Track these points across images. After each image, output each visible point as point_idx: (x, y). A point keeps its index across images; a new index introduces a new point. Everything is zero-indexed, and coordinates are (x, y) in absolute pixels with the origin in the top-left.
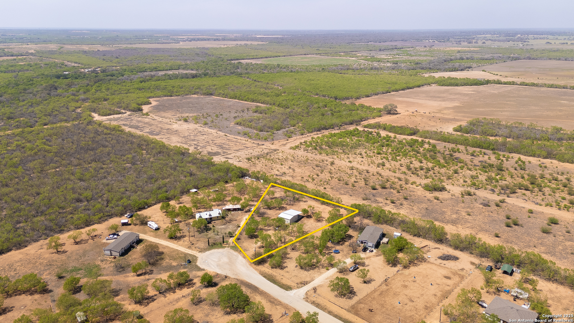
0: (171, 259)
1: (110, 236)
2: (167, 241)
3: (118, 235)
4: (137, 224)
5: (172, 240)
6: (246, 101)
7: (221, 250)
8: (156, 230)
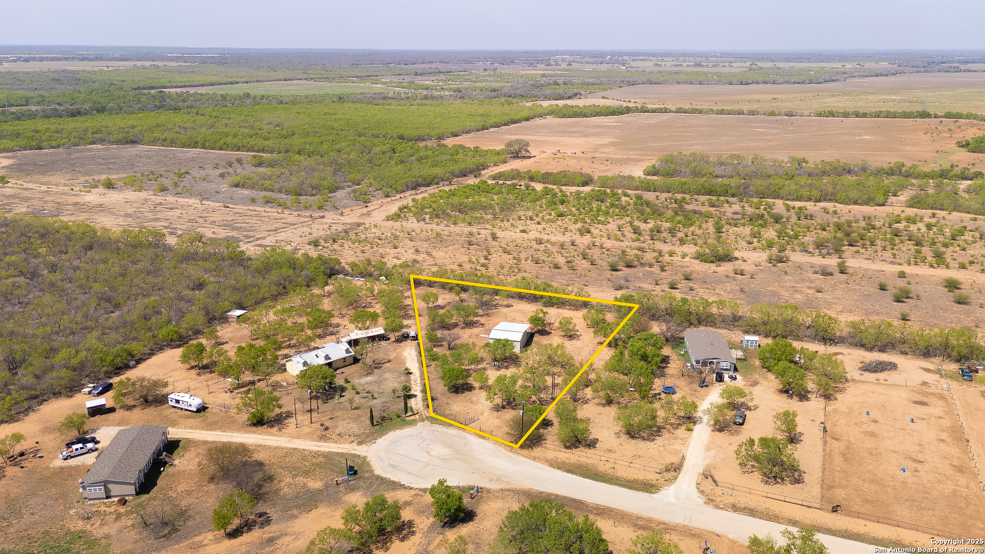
0: (296, 475)
1: (74, 447)
2: (249, 432)
3: (93, 440)
4: (134, 406)
5: (260, 428)
6: (221, 149)
7: (408, 431)
8: (199, 411)
